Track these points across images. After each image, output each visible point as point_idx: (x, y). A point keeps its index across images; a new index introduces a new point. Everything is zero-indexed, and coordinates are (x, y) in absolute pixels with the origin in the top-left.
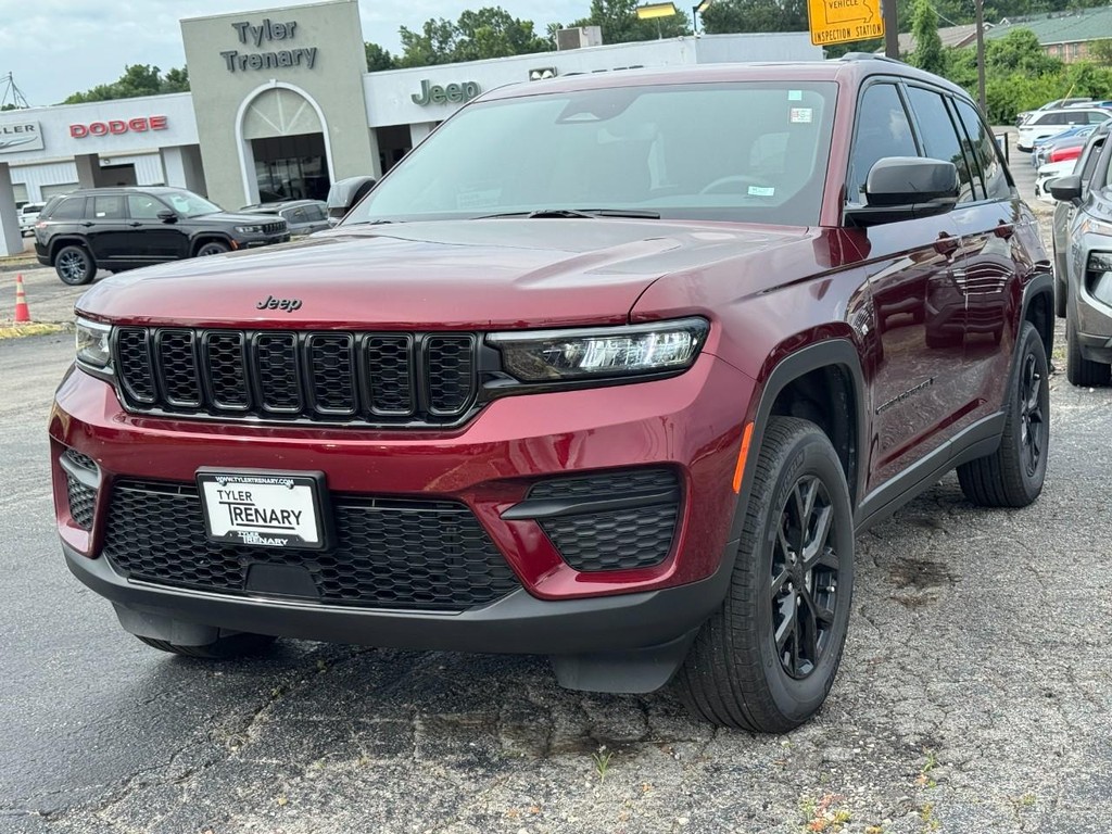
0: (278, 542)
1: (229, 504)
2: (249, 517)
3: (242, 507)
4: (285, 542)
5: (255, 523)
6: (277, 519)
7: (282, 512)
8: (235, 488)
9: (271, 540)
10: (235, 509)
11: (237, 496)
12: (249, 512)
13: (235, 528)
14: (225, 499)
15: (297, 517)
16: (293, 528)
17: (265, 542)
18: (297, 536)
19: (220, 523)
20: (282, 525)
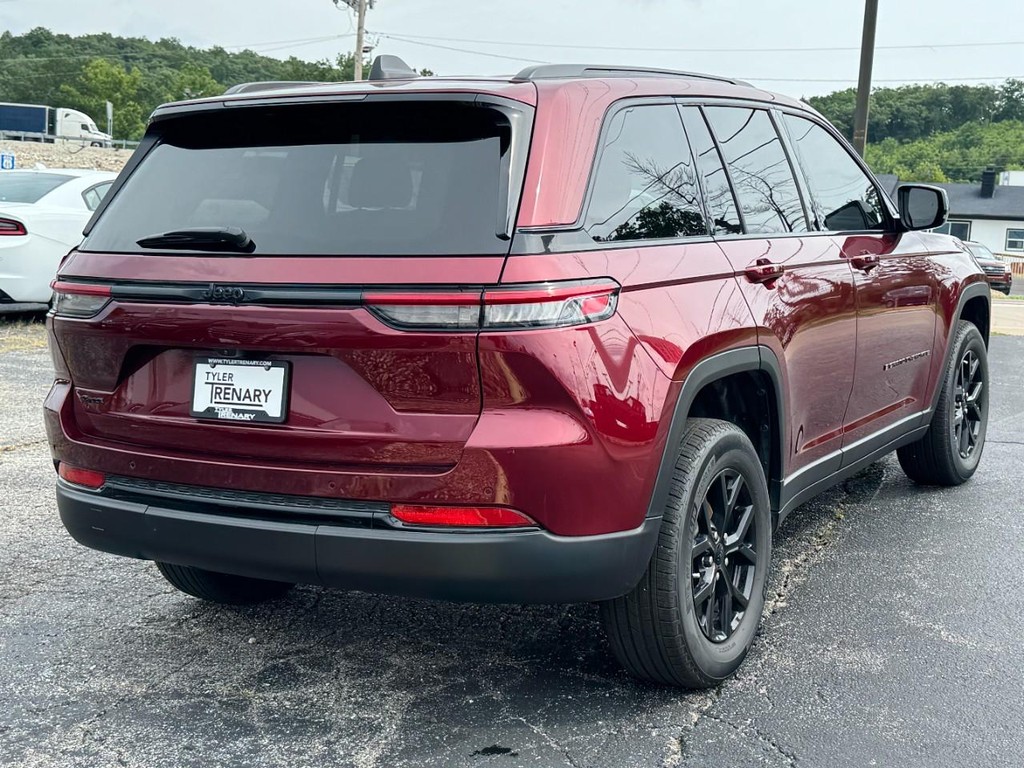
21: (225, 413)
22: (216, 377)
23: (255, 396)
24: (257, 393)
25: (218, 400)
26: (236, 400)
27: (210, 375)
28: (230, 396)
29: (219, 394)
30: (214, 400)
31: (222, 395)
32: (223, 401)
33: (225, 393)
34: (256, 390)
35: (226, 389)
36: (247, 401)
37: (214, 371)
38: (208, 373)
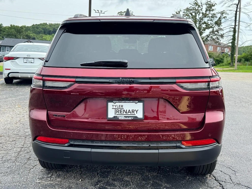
21: (122, 117)
22: (116, 107)
23: (132, 112)
24: (133, 111)
25: (118, 113)
26: (125, 113)
27: (114, 106)
28: (123, 112)
29: (118, 112)
30: (116, 114)
31: (119, 112)
32: (120, 114)
33: (120, 111)
34: (132, 110)
35: (120, 110)
36: (129, 113)
37: (115, 105)
38: (113, 105)
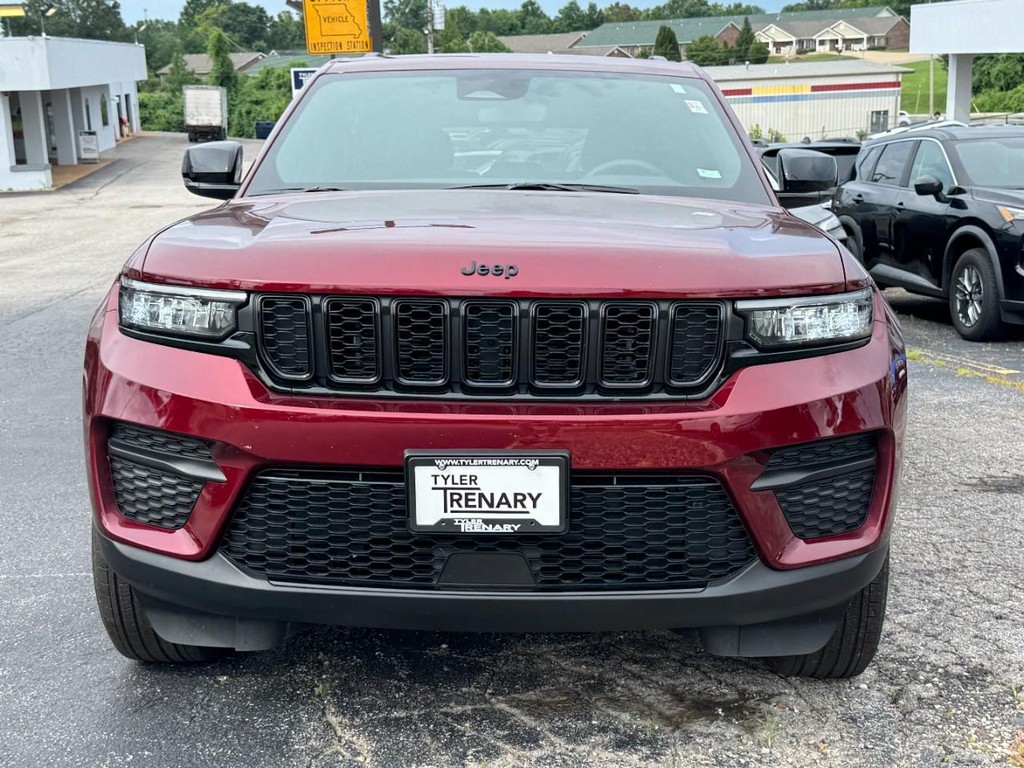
0: (507, 528)
1: (445, 490)
2: (470, 503)
3: (463, 493)
4: (516, 528)
5: (477, 509)
6: (508, 503)
7: (516, 495)
8: (456, 471)
9: (498, 526)
10: (452, 494)
11: (457, 480)
12: (470, 497)
13: (449, 515)
14: (441, 483)
15: (535, 501)
16: (528, 512)
17: (490, 529)
18: (533, 521)
19: (429, 510)
20: (513, 509)
